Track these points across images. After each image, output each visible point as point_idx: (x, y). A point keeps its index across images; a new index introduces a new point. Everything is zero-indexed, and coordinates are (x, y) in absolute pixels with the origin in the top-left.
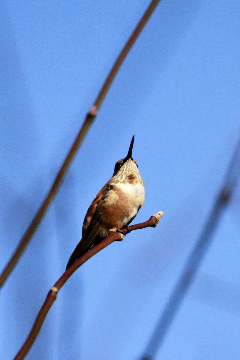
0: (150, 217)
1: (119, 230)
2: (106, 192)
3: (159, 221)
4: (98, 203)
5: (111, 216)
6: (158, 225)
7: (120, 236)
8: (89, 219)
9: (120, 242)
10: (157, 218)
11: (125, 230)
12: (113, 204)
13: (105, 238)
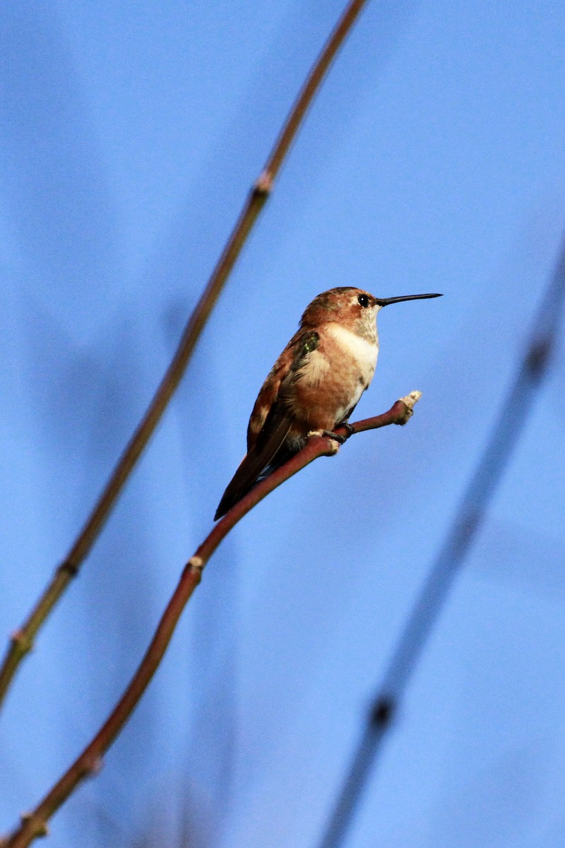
0: (392, 404)
1: (329, 432)
2: (300, 354)
3: (412, 410)
4: (283, 378)
5: (312, 407)
6: (411, 421)
7: (331, 446)
8: (265, 413)
9: (331, 457)
10: (407, 405)
11: (342, 432)
12: (319, 380)
13: (298, 451)
